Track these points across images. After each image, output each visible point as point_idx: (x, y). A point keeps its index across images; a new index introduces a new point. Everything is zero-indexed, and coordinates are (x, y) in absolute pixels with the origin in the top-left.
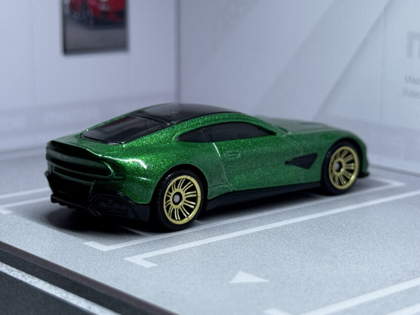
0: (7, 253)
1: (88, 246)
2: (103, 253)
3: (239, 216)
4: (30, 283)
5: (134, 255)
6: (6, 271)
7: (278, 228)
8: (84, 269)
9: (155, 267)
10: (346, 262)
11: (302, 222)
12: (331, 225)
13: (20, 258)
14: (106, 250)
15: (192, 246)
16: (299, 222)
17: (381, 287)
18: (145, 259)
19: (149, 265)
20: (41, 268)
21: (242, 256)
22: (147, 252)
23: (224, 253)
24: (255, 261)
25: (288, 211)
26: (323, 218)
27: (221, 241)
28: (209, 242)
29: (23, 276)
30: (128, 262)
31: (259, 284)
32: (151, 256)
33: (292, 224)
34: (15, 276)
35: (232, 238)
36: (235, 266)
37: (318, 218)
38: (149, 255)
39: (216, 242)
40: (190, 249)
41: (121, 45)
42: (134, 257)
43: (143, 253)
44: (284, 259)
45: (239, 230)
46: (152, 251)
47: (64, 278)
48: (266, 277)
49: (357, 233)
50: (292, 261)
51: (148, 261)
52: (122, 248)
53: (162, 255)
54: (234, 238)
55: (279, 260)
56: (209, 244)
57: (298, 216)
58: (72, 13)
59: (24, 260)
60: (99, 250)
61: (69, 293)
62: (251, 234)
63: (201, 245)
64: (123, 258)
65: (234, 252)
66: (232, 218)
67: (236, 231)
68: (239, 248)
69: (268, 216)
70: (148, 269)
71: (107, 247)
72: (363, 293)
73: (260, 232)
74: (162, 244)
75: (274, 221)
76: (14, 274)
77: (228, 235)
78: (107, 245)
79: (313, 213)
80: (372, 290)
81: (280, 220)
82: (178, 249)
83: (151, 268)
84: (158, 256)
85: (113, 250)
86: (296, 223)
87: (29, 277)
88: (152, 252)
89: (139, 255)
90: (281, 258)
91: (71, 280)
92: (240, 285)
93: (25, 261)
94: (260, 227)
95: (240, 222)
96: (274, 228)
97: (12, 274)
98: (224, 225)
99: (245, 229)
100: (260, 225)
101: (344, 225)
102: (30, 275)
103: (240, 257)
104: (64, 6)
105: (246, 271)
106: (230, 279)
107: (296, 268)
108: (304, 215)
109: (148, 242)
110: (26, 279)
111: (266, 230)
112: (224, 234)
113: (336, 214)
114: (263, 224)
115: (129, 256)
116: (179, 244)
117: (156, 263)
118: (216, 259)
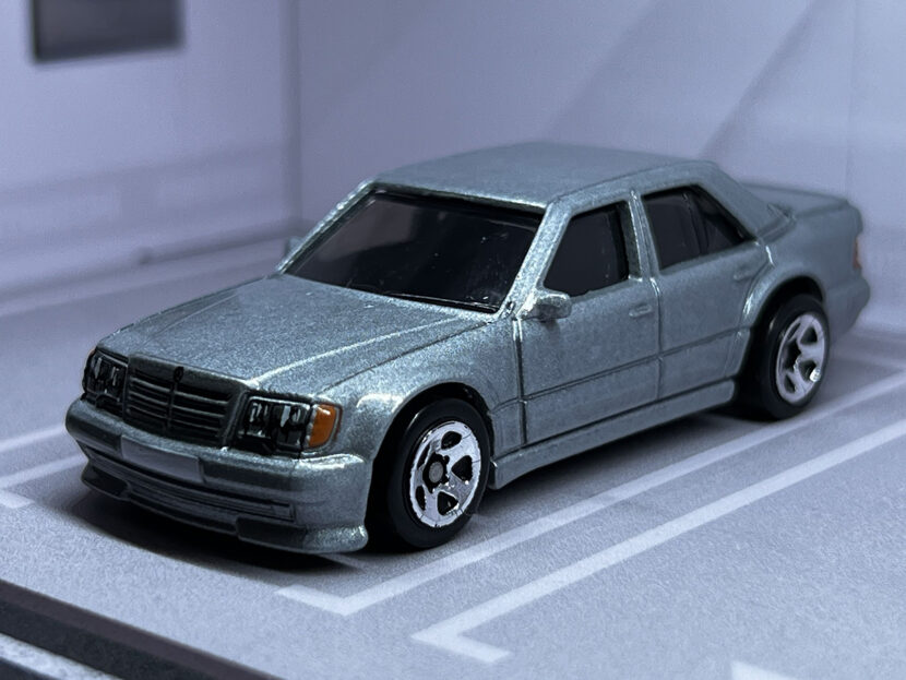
1: (292, 601)
2: (345, 621)
5: (428, 624)
9: (508, 660)
12: (857, 501)
14: (348, 612)
15: (560, 586)
16: (772, 495)
18: (466, 635)
19: (489, 655)
21: (705, 611)
23: (652, 602)
24: (749, 625)
25: (722, 462)
27: (618, 571)
28: (592, 570)
30: (429, 648)
32: (476, 624)
33: (760, 500)
35: (642, 554)
38: (471, 621)
39: (610, 569)
40: (561, 595)
41: (161, 34)
42: (435, 628)
43: (448, 617)
44: (819, 616)
45: (645, 530)
46: (468, 607)
50: (841, 620)
51: (478, 640)
52: (387, 603)
55: (807, 618)
56: (596, 574)
57: (760, 480)
60: (330, 614)
63: (579, 582)
64: (405, 633)
65: (678, 599)
67: (640, 532)
68: (680, 584)
70: (494, 667)
73: (698, 533)
74: (481, 585)
75: (711, 496)
78: (340, 596)
82: (531, 599)
83: (500, 665)
84: (494, 622)
85: (367, 612)
90: (806, 610)
95: (627, 502)
96: (724, 517)
98: (596, 514)
101: (885, 498)
103: (704, 615)
105: (749, 660)
107: (866, 643)
109: (441, 580)
111: (710, 525)
112: (614, 544)
115: (420, 630)
116: (524, 583)
117: (499, 645)
118: (647, 624)
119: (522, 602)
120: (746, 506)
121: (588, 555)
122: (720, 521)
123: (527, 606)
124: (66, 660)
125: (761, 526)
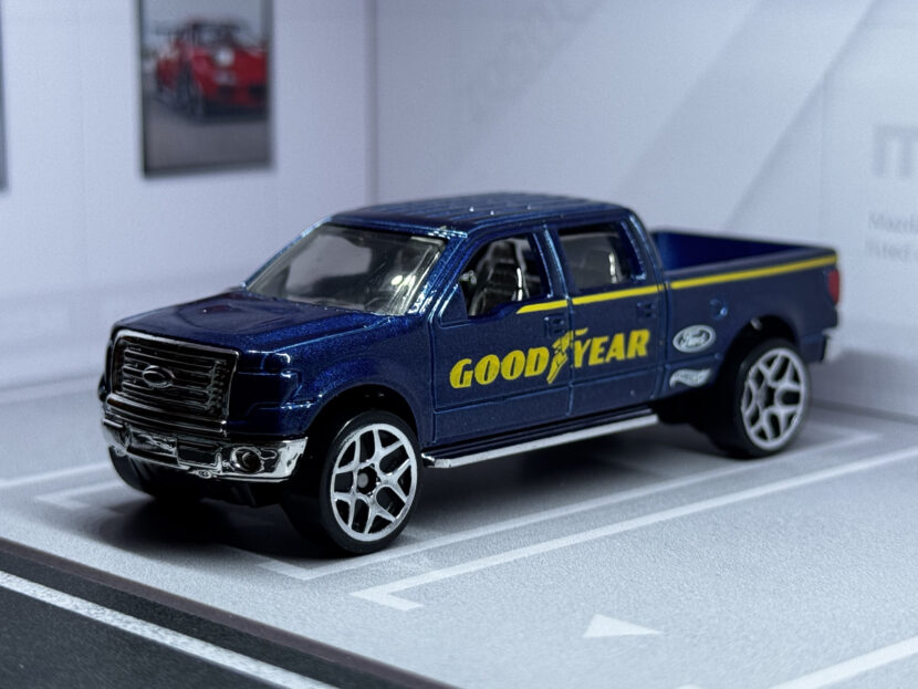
0: (104, 587)
2: (303, 584)
3: (559, 506)
4: (175, 646)
5: (370, 586)
6: (115, 623)
7: (647, 528)
8: (274, 616)
9: (420, 609)
10: (807, 593)
11: (693, 515)
13: (135, 598)
14: (308, 578)
15: (482, 567)
16: (688, 516)
17: (892, 640)
18: (393, 594)
19: (406, 605)
20: (187, 616)
21: (591, 584)
22: (392, 581)
23: (552, 579)
24: (621, 593)
25: (658, 494)
26: (734, 506)
27: (538, 557)
28: (514, 558)
29: (155, 632)
30: (361, 600)
31: (644, 638)
32: (404, 587)
33: (674, 519)
34: (139, 633)
36: (583, 604)
37: (725, 507)
38: (400, 585)
39: (529, 557)
40: (481, 572)
41: (260, 158)
42: (371, 590)
44: (680, 590)
45: (569, 534)
46: (402, 578)
47: (241, 634)
48: (653, 625)
49: (812, 535)
50: (697, 593)
51: (402, 597)
52: (340, 573)
53: (427, 585)
54: (565, 550)
55: (670, 591)
56: (515, 561)
57: (682, 504)
58: (160, 90)
59: (145, 600)
60: (293, 579)
61: (260, 663)
62: (596, 540)
63: (499, 566)
64: (346, 592)
65: (573, 577)
66: (545, 509)
67: (563, 535)
69: (621, 504)
70: (407, 613)
71: (310, 571)
72: (859, 652)
73: (613, 537)
74: (420, 565)
75: (635, 514)
76: (135, 628)
77: (549, 543)
78: (304, 567)
79: (708, 498)
80: (876, 647)
81: (646, 513)
83: (413, 611)
84: (420, 587)
85: (323, 578)
86: (682, 518)
87: (167, 634)
88: (405, 580)
89: (380, 588)
90: (673, 587)
91: (255, 638)
92: (605, 640)
93: (148, 603)
94: (610, 527)
95: (565, 517)
96: (641, 529)
97: (129, 628)
98: (535, 524)
99: (581, 531)
100: (609, 524)
101: (779, 519)
102: (168, 630)
103: (589, 587)
104: (143, 76)
105: (610, 614)
106: (584, 631)
107: (709, 606)
108: (692, 502)
110: (162, 638)
111: (626, 533)
112: (539, 542)
113: (757, 500)
114: (614, 522)
115: (359, 589)
117: (418, 601)
118: (540, 591)
119: (448, 576)
120: (660, 522)
121: (515, 549)
122: (635, 531)
123: (450, 578)
124: (79, 600)
125: (666, 535)
